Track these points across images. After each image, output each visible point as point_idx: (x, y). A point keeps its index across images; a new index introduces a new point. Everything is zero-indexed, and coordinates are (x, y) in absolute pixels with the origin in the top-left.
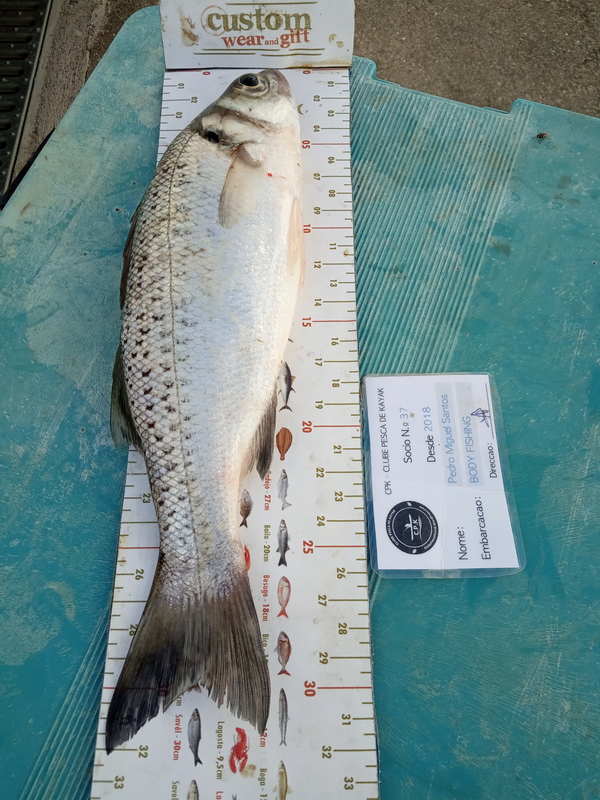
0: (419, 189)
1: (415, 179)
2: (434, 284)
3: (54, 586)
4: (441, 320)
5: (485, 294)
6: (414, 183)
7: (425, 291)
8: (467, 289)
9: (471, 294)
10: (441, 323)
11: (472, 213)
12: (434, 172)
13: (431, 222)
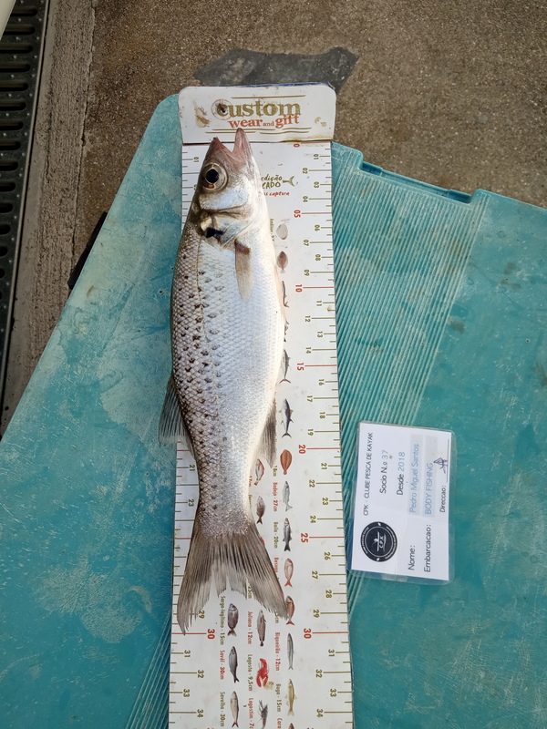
0: (395, 273)
1: (392, 265)
2: (404, 356)
3: (135, 589)
4: (409, 387)
5: (443, 365)
6: (391, 267)
7: (398, 362)
8: (429, 361)
9: (432, 366)
10: (408, 389)
11: (436, 295)
12: (407, 258)
13: (403, 303)
